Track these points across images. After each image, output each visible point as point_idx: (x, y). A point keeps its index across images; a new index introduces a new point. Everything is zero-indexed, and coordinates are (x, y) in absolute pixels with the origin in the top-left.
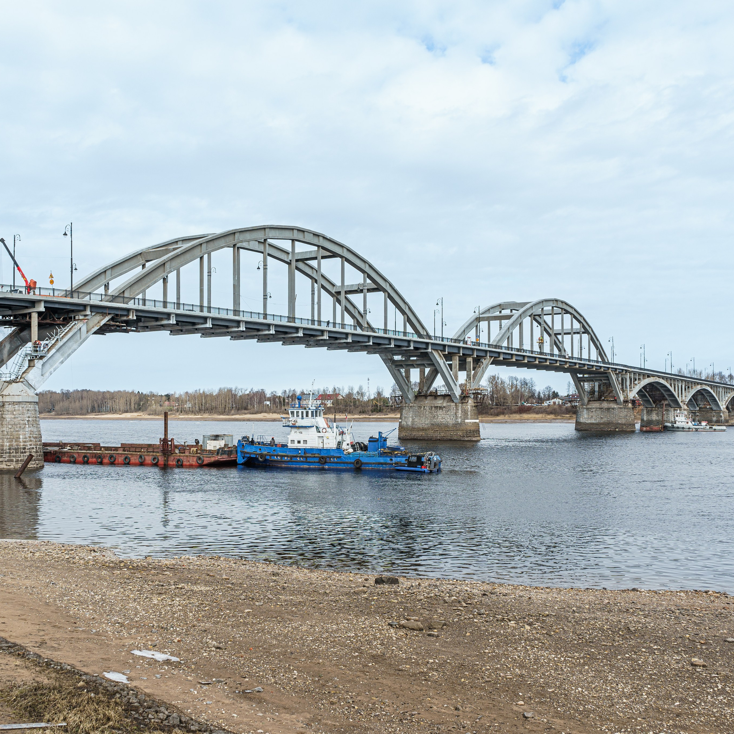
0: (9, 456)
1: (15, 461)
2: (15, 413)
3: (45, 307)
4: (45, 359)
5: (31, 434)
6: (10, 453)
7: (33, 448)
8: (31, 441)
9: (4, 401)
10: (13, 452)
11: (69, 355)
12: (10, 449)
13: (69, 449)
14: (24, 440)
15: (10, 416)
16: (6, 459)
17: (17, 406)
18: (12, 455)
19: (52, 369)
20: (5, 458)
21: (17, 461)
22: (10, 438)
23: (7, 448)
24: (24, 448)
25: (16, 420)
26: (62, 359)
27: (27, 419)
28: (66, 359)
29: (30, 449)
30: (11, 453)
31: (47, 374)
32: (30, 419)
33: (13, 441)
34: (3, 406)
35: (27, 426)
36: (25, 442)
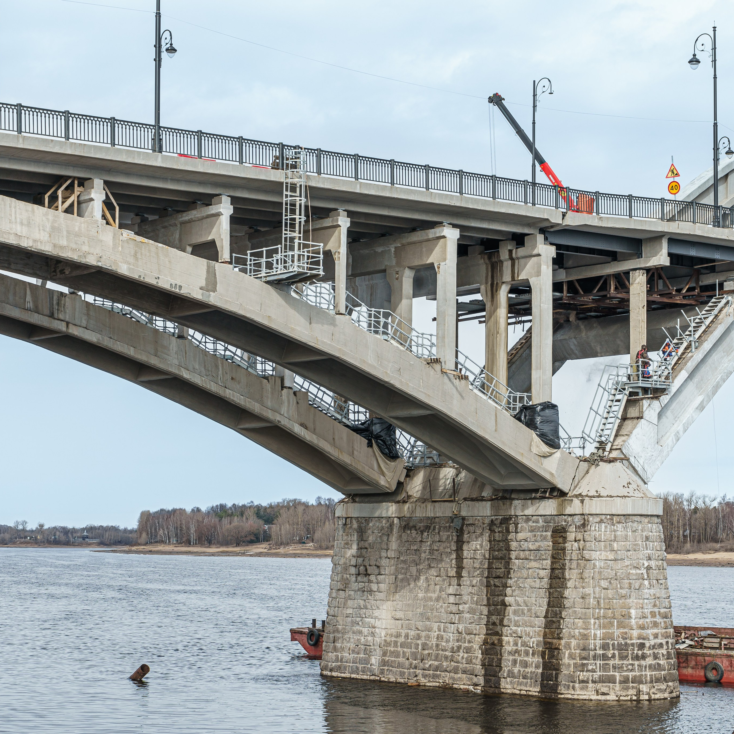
0: (605, 668)
1: (621, 682)
2: (615, 545)
3: (670, 255)
4: (665, 399)
5: (655, 606)
6: (604, 657)
7: (661, 645)
8: (655, 625)
9: (586, 512)
10: (614, 656)
11: (716, 388)
12: (605, 647)
13: (690, 646)
14: (641, 622)
15: (604, 555)
16: (596, 675)
17: (620, 526)
18: (611, 662)
19: (679, 427)
20: (593, 671)
21: (625, 681)
22: (605, 617)
23: (598, 642)
24: (642, 646)
25: (620, 564)
26: (700, 399)
27: (646, 564)
28: (709, 398)
29: (654, 647)
30: (609, 659)
31: (669, 440)
32: (653, 563)
33: (612, 624)
34: (584, 525)
35: (646, 582)
36: (642, 627)
